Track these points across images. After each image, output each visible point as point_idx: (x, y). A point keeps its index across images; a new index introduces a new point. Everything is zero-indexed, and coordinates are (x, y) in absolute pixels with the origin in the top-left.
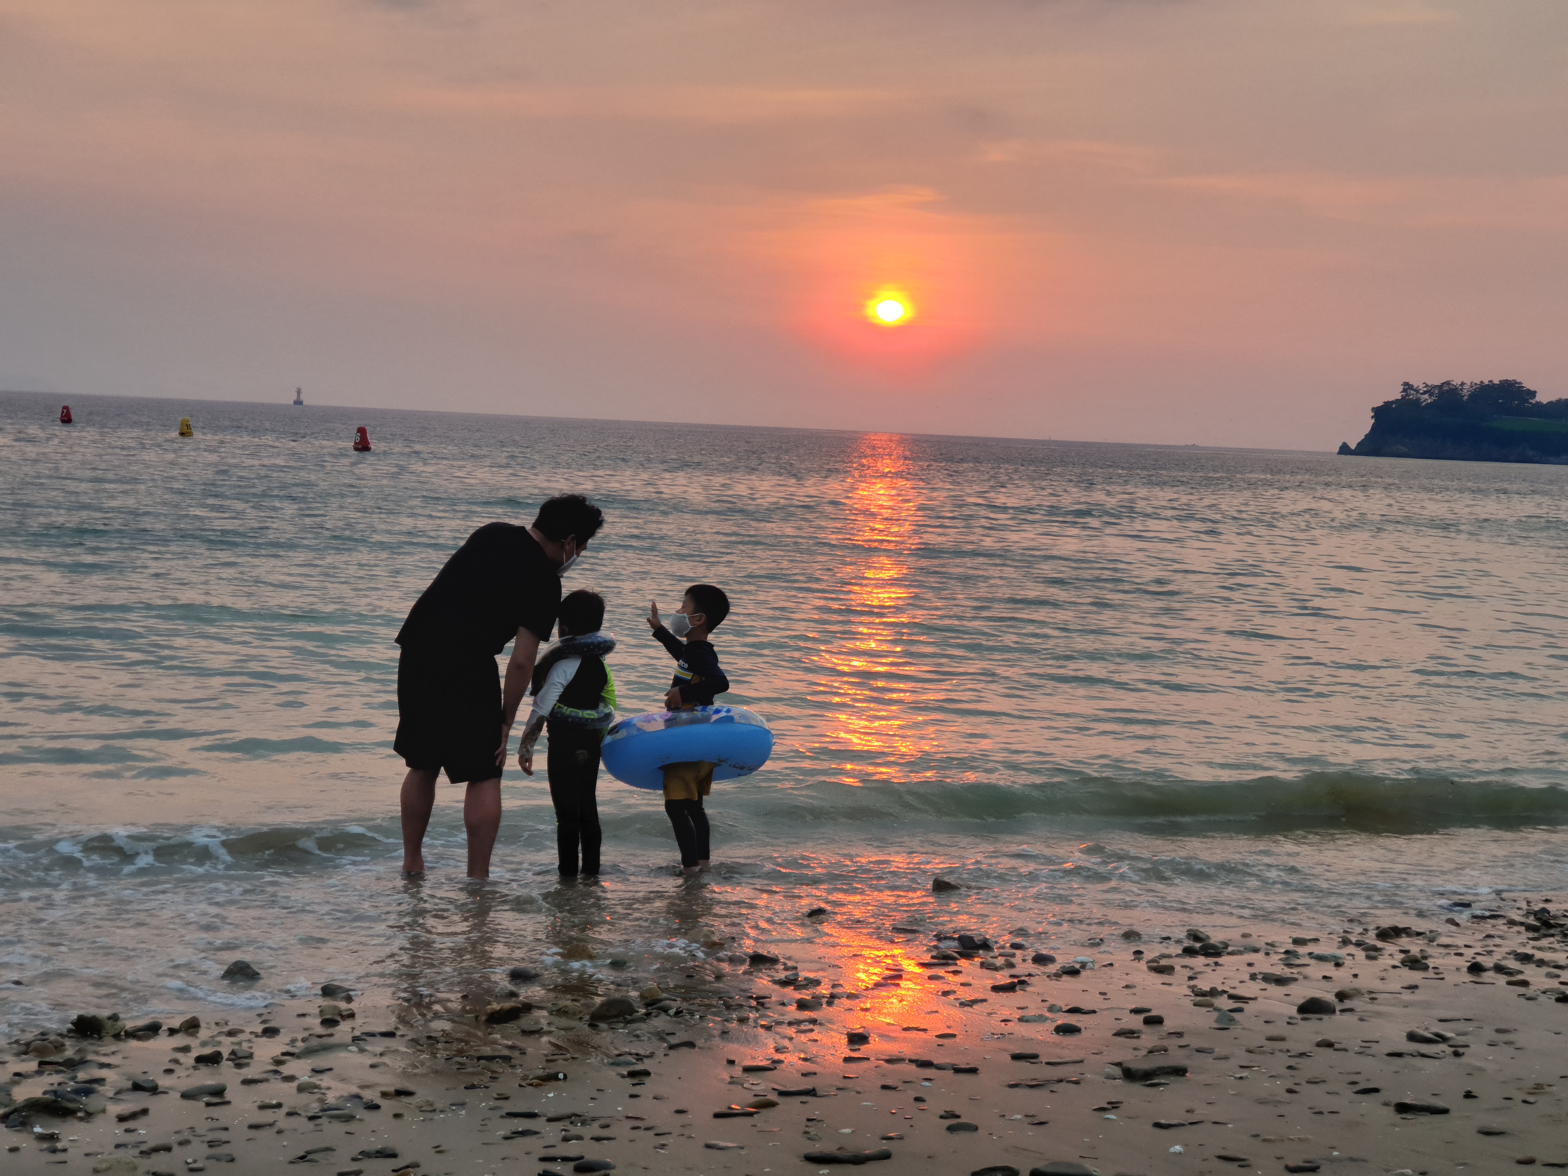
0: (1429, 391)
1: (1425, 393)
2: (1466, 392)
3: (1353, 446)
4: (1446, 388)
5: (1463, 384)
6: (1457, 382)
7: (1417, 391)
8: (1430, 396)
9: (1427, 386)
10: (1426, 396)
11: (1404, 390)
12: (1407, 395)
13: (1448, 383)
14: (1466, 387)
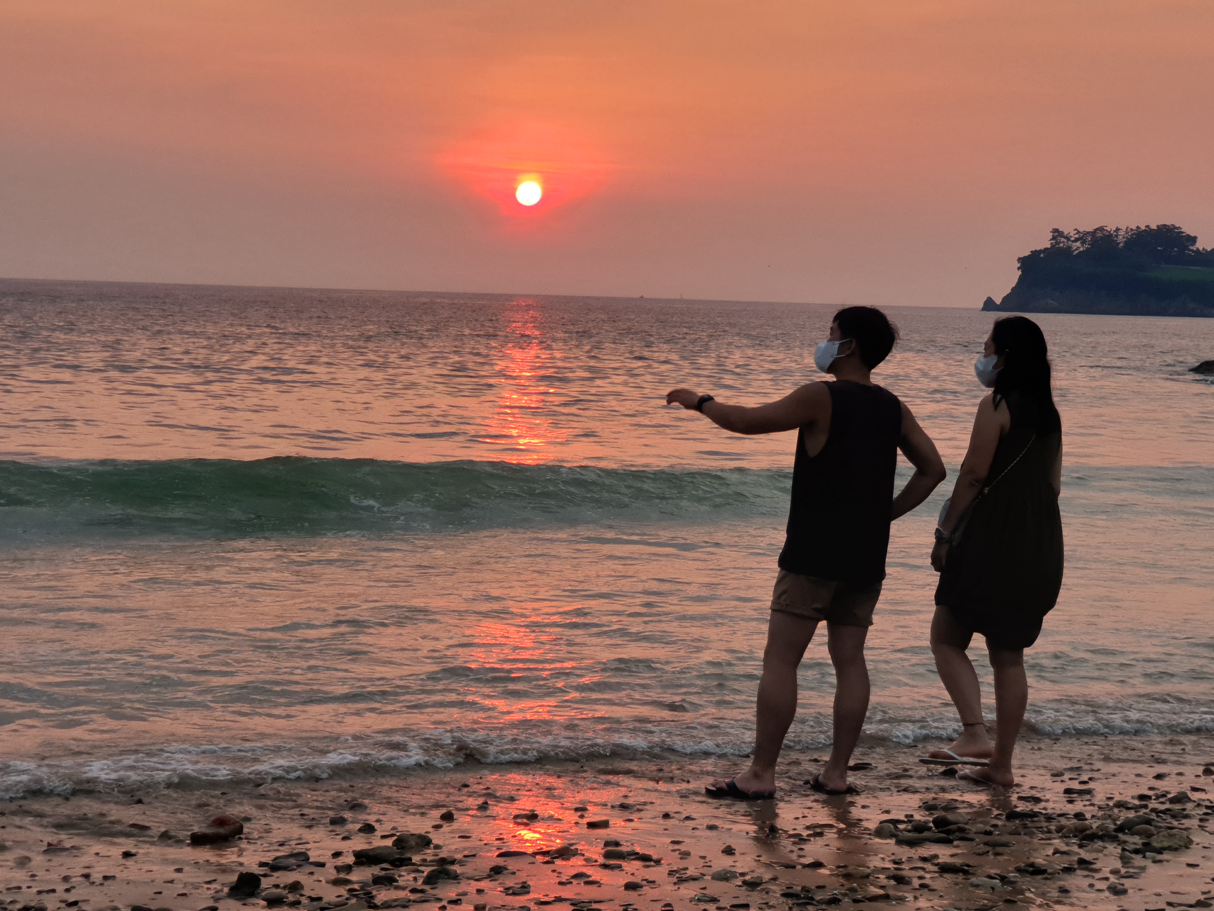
0: (1082, 237)
1: (1076, 240)
2: (1121, 239)
3: (998, 301)
4: (1099, 234)
5: (1118, 230)
6: (1111, 227)
7: (1068, 238)
8: (1083, 243)
9: (1079, 232)
10: (1078, 244)
11: (1054, 238)
12: (1057, 243)
13: (1101, 229)
14: (1121, 233)
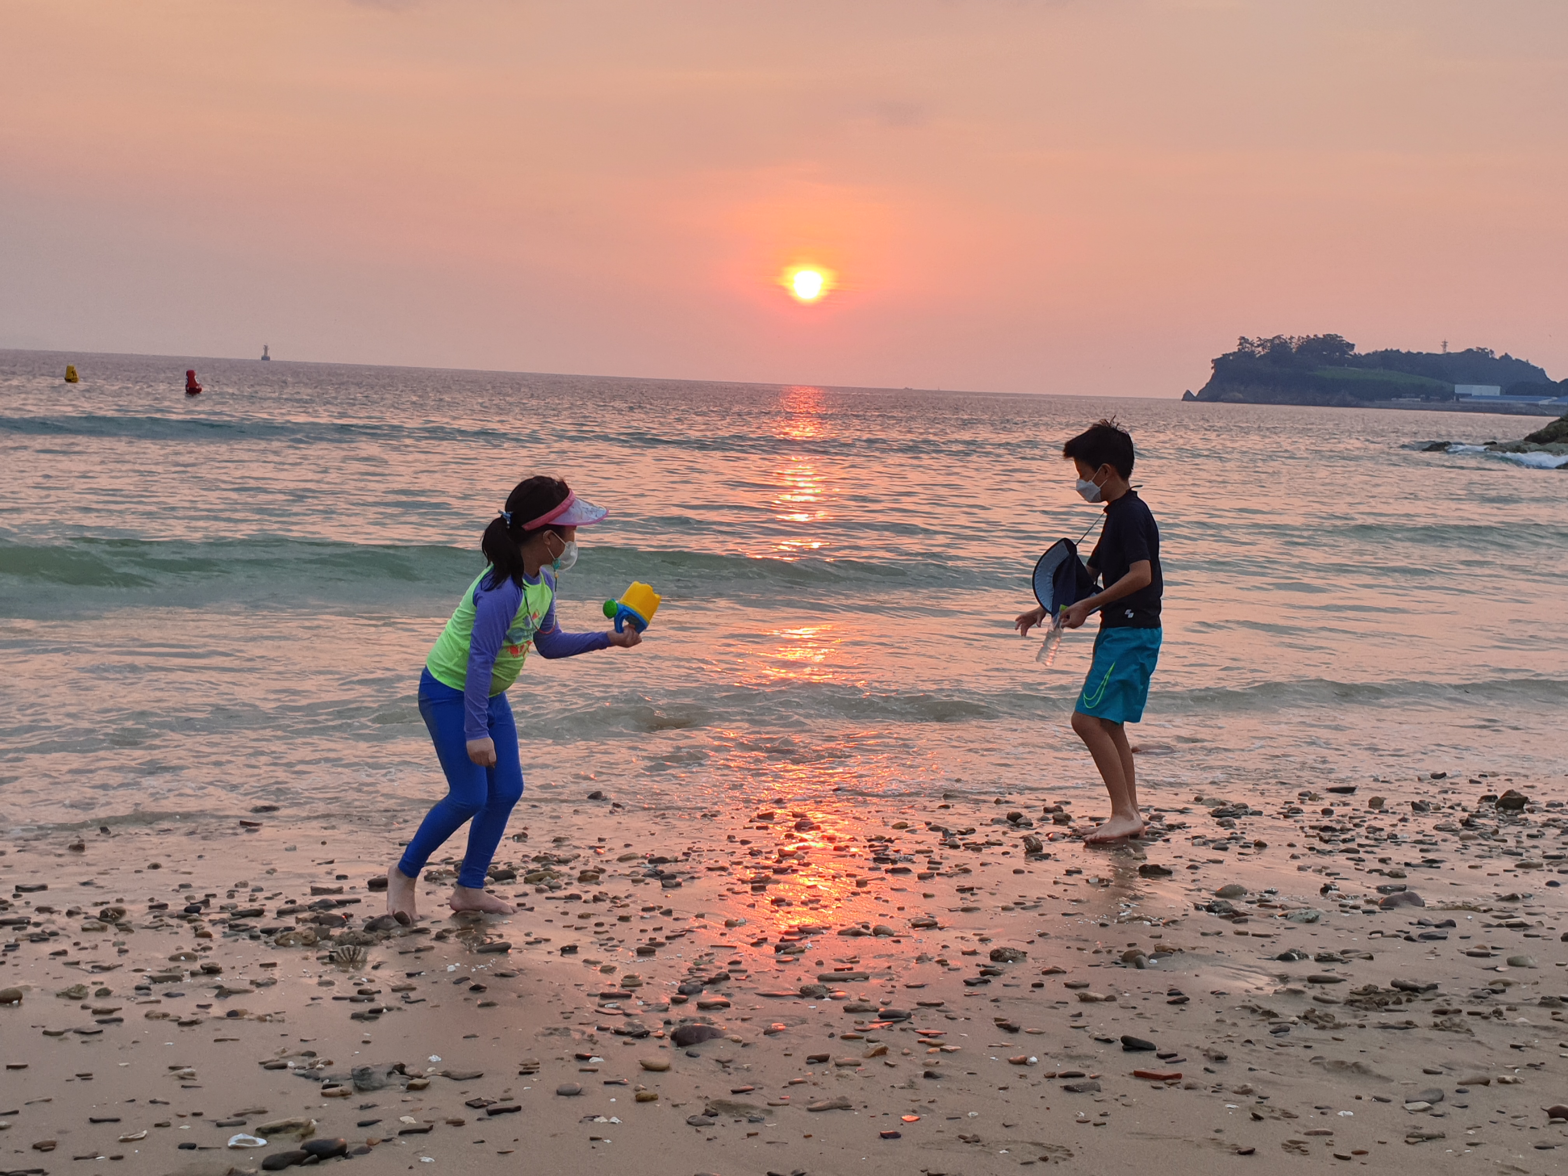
0: (1263, 344)
1: (1259, 346)
2: (1294, 346)
3: (1195, 395)
4: (1277, 341)
5: (1292, 338)
6: (1286, 336)
7: (1252, 344)
8: (1263, 348)
9: (1260, 339)
10: (1260, 349)
11: (1241, 344)
12: (1243, 348)
13: (1279, 337)
14: (1294, 340)
